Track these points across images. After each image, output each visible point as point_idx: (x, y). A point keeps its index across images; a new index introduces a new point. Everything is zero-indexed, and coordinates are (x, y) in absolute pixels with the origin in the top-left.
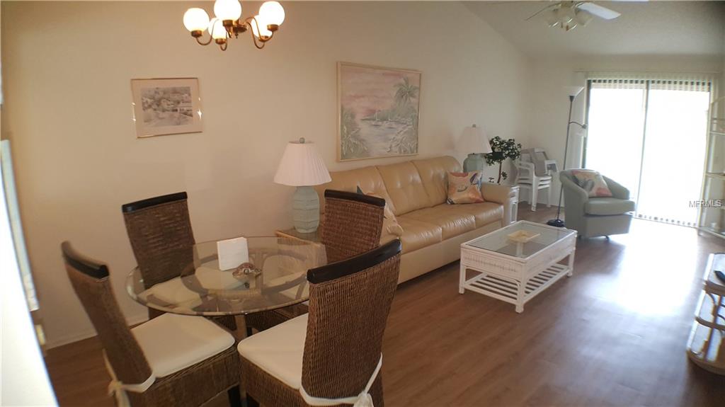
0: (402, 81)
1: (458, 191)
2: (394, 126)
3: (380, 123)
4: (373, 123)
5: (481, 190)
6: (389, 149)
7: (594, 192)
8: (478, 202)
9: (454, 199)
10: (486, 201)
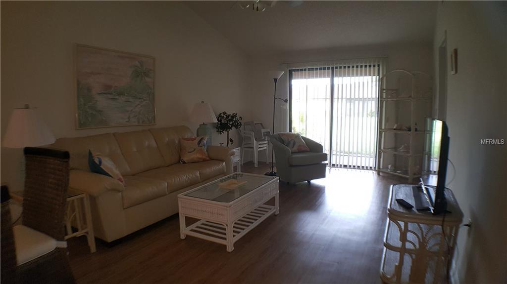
0: (137, 63)
1: (189, 152)
2: (131, 100)
3: (117, 97)
4: (111, 96)
5: (207, 151)
6: (127, 120)
7: (295, 148)
8: (204, 160)
9: (185, 159)
10: (211, 159)
